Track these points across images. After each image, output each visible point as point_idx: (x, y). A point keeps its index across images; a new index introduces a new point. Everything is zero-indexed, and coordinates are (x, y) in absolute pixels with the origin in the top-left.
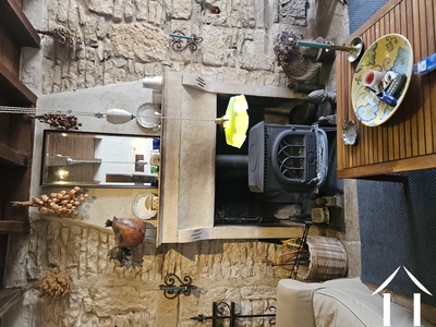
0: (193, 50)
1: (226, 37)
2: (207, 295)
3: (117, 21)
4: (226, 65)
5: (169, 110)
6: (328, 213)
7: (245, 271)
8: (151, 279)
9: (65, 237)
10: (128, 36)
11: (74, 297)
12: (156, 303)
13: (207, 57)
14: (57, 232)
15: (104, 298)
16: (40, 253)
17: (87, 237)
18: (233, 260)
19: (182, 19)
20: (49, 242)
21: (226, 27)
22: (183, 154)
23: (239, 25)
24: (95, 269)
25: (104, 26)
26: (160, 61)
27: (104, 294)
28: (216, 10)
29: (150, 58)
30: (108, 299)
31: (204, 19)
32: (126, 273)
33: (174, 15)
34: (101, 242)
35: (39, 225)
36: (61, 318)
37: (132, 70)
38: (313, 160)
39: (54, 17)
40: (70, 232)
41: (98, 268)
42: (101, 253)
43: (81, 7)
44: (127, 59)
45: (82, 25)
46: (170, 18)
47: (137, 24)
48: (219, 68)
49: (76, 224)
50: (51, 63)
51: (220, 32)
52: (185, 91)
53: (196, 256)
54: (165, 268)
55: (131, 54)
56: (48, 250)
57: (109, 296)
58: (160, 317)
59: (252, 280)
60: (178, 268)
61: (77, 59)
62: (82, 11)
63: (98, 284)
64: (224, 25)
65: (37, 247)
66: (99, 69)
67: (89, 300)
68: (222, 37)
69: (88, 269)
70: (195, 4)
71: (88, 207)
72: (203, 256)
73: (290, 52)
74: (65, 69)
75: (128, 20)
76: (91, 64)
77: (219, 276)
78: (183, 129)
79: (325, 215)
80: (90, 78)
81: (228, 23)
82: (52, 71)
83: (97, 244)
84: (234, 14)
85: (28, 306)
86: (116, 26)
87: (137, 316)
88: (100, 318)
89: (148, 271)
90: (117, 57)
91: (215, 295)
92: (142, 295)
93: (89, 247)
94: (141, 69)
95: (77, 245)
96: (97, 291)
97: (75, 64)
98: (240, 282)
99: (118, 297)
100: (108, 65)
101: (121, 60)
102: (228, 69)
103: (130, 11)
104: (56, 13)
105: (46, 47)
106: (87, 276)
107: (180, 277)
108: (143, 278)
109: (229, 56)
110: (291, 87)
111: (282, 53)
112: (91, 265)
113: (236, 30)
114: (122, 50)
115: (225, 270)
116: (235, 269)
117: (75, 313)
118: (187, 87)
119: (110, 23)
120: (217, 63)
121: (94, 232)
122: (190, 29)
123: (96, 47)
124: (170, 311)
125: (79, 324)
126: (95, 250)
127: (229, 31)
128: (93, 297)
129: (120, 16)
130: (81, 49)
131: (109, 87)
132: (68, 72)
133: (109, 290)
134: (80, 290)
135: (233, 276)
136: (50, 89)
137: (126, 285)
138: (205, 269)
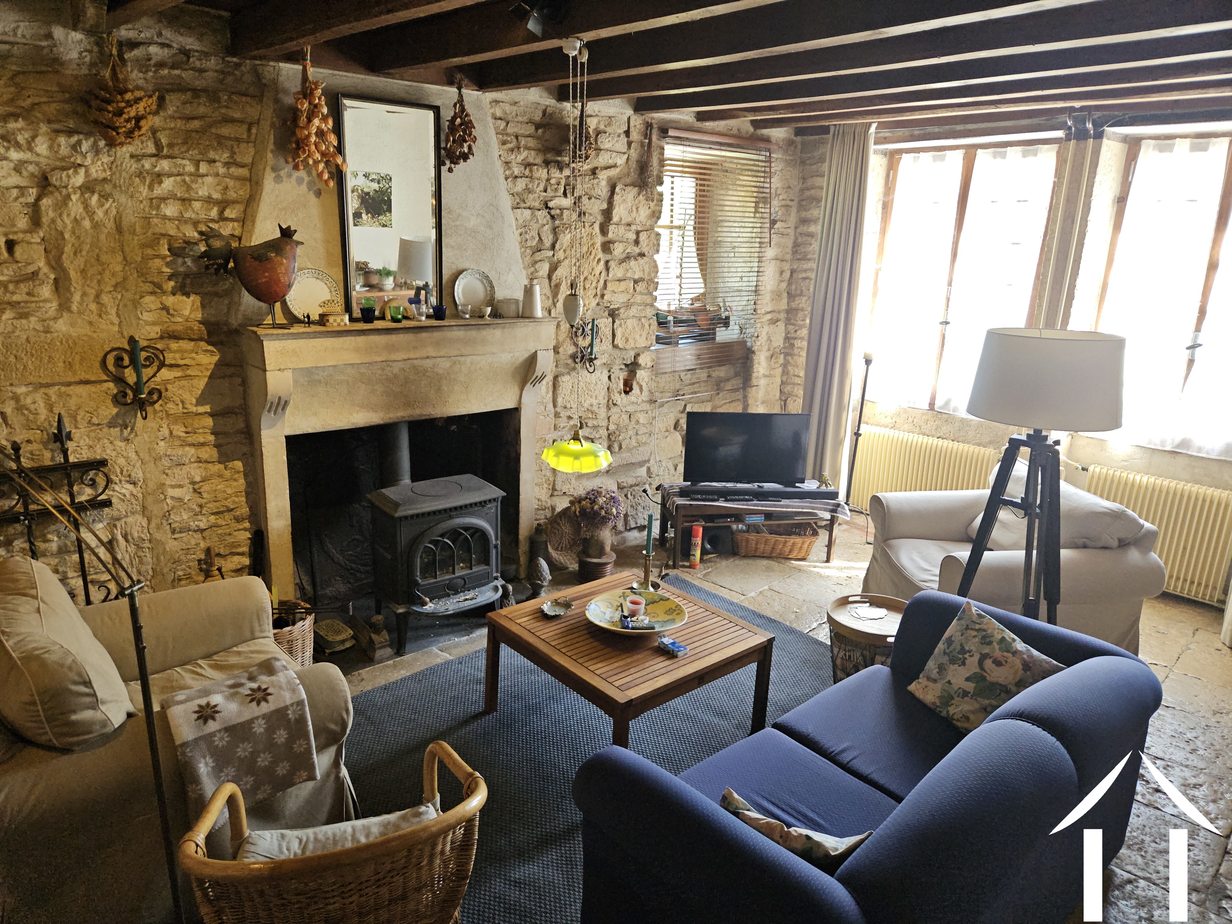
0: (574, 357)
1: (595, 408)
2: (120, 444)
3: (604, 231)
4: (557, 415)
5: (497, 333)
6: (348, 645)
7: (182, 517)
8: (146, 316)
9: (225, 131)
10: (585, 249)
11: (85, 146)
12: (87, 330)
13: (566, 381)
14: (237, 115)
15: (91, 214)
16: (187, 75)
17: (232, 177)
18: (205, 488)
19: (614, 335)
20: (212, 95)
21: (608, 408)
22: (428, 363)
23: (612, 427)
24: (158, 191)
25: (595, 208)
26: (554, 304)
27: (100, 213)
28: (628, 388)
29: (558, 286)
30: (87, 224)
31: (616, 369)
32: (158, 262)
33: (617, 322)
34: (223, 204)
35: (248, 78)
36: (26, 114)
37: (538, 256)
38: (453, 589)
39: (602, 127)
40: (238, 140)
41: (163, 199)
42: (197, 205)
43: (618, 170)
44: (553, 247)
45: (594, 172)
46: (613, 314)
47: (602, 263)
48: (551, 405)
49: (259, 155)
50: (538, 117)
51: (600, 398)
52: (526, 355)
53: (207, 408)
54: (174, 345)
55: (560, 255)
56: (196, 92)
57: (96, 226)
58: (51, 343)
59: (163, 535)
60: (177, 373)
61: (547, 163)
62: (613, 172)
63: (123, 199)
64: (611, 404)
65: (201, 71)
66: (534, 200)
67: (79, 179)
68: (595, 402)
69: (159, 177)
70: (632, 354)
71: (300, 181)
72: (209, 422)
73: (596, 514)
74: (532, 143)
75: (606, 247)
76: (541, 187)
77: (166, 462)
78: (469, 359)
79: (343, 642)
80: (521, 184)
81: (614, 410)
82: (525, 119)
83: (216, 196)
84: (625, 417)
85: (49, 36)
86: (597, 227)
87: (46, 291)
88: (36, 205)
89: (165, 308)
90: (555, 230)
91: (122, 461)
92: (105, 298)
93: (209, 180)
94: (541, 273)
95: (212, 155)
96: (104, 197)
97: (539, 160)
98: (156, 510)
99: (95, 244)
100: (542, 215)
101: (551, 237)
102: (551, 419)
103: (618, 250)
104: (608, 129)
105: (561, 110)
106: (140, 174)
107: (157, 379)
108: (148, 299)
109: (570, 418)
110: (539, 530)
111: (593, 502)
112: (168, 184)
113: (605, 424)
114: (565, 239)
115: (180, 474)
116: (186, 494)
117: (42, 147)
118: (532, 360)
119: (600, 218)
120: (560, 400)
121: (243, 192)
122: (601, 349)
123: (565, 194)
124: (70, 365)
125: (15, 155)
126: (203, 192)
127: (602, 413)
128: (88, 188)
129: (610, 235)
130: (561, 169)
131: (510, 216)
132: (527, 148)
133: (110, 225)
134: (106, 159)
135: (171, 492)
136: (499, 114)
137: (126, 261)
138: (179, 430)
